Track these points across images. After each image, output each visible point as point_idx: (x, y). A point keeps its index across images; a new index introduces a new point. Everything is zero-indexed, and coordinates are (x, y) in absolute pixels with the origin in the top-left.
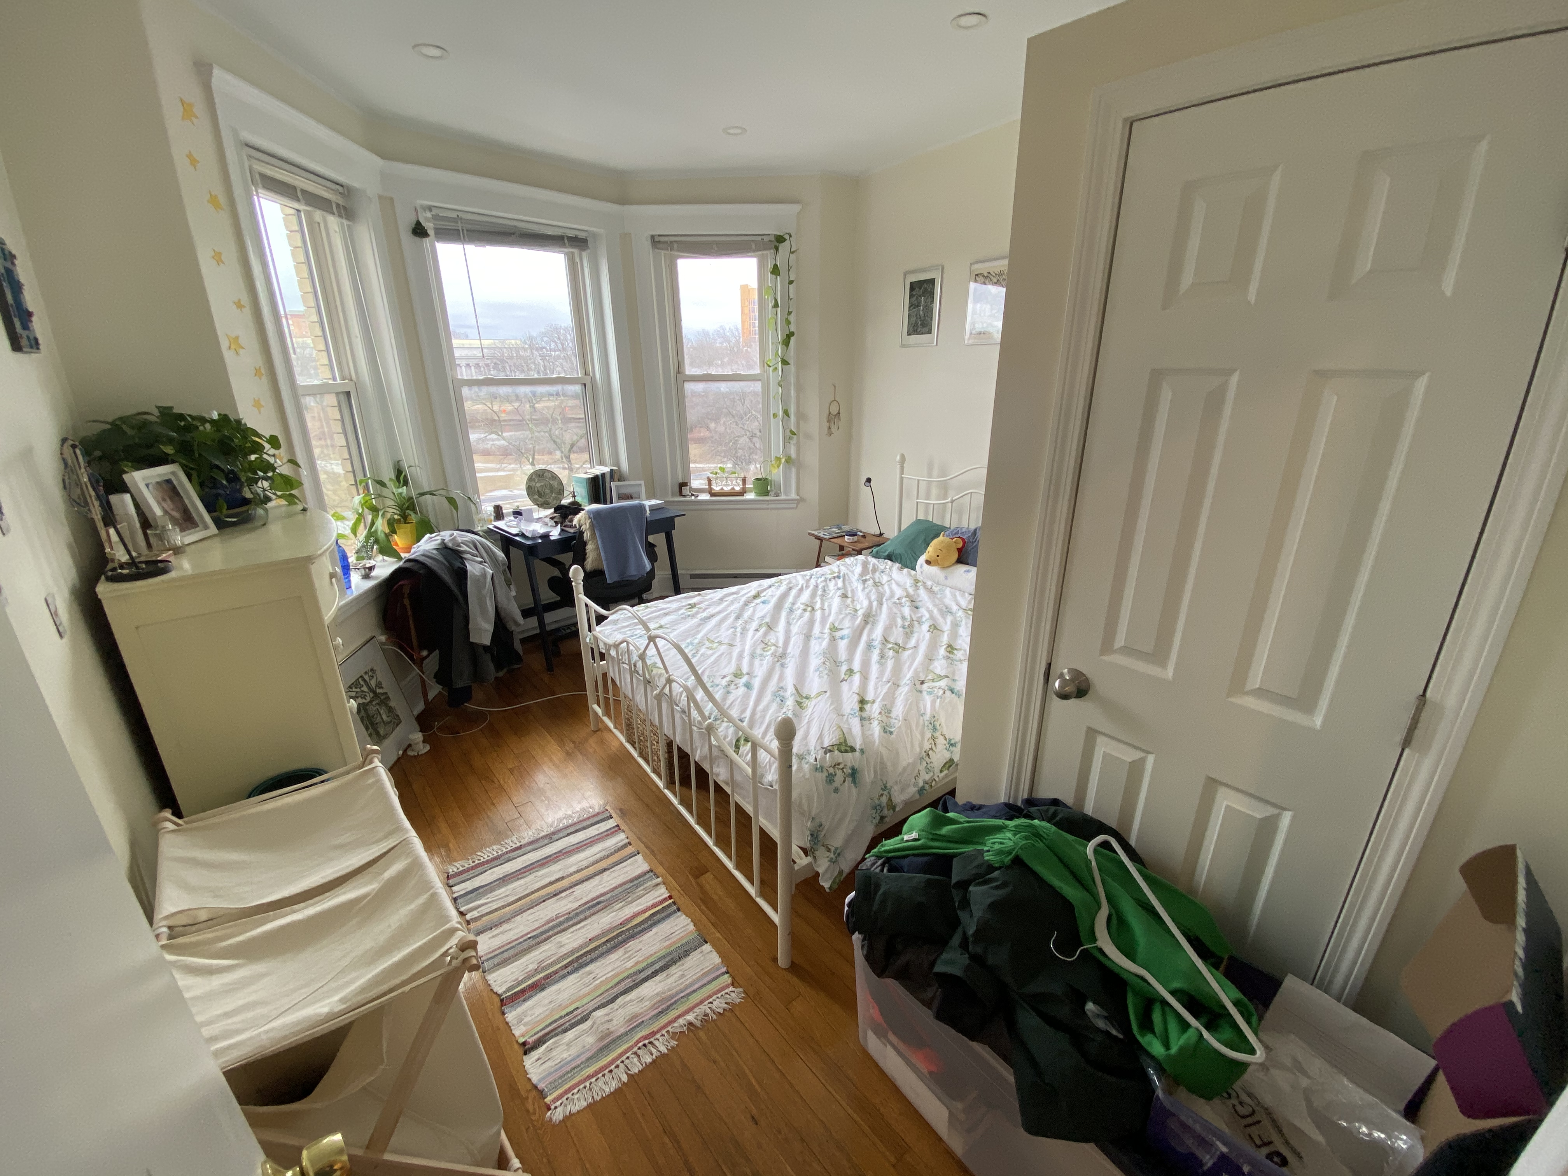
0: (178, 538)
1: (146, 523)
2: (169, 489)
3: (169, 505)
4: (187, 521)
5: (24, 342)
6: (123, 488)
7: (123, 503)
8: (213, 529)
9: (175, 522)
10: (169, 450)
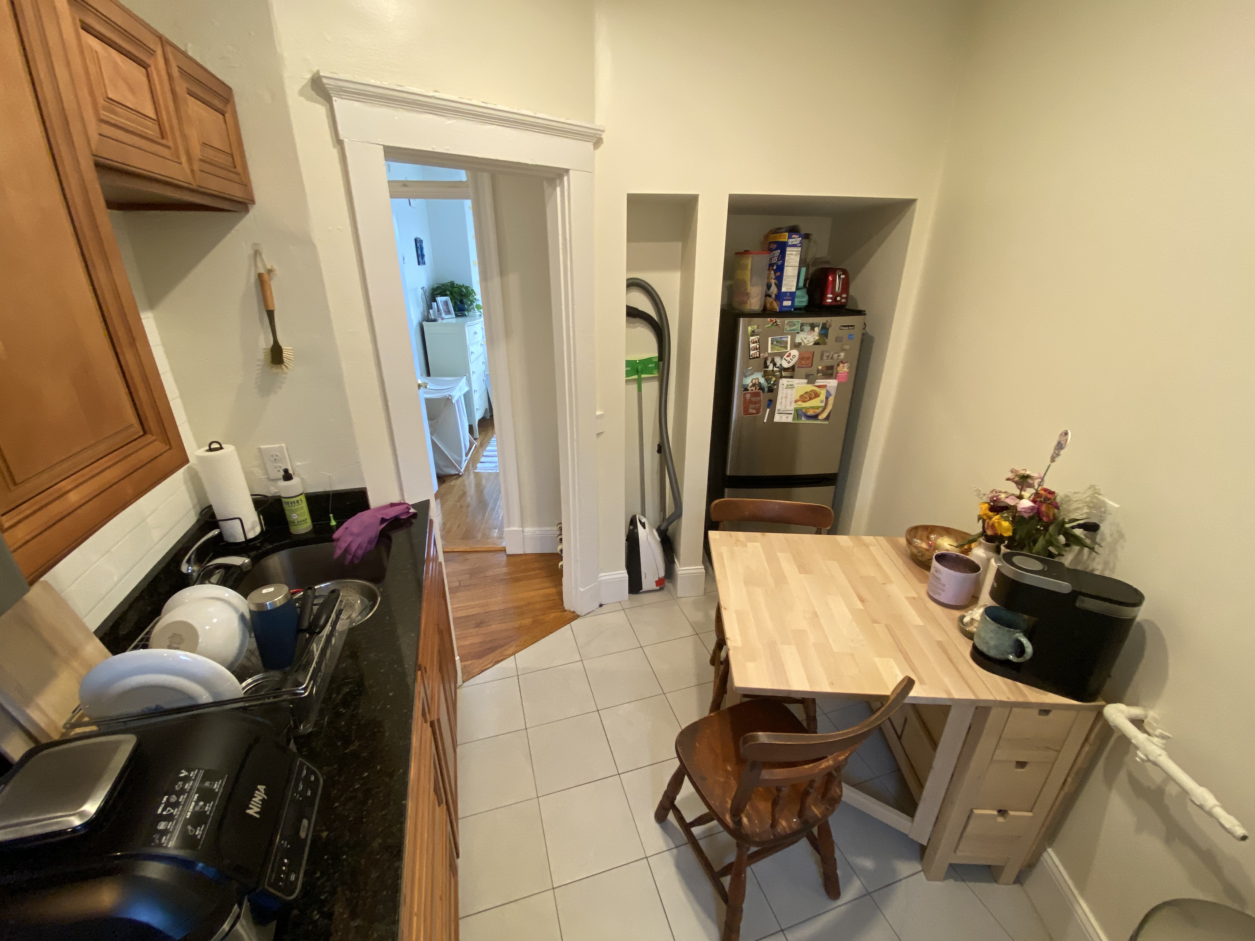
0: (444, 315)
1: (439, 310)
2: (446, 303)
3: (445, 307)
4: (448, 312)
5: (421, 263)
6: (435, 301)
7: (434, 304)
8: (454, 316)
9: (445, 312)
10: (448, 293)
